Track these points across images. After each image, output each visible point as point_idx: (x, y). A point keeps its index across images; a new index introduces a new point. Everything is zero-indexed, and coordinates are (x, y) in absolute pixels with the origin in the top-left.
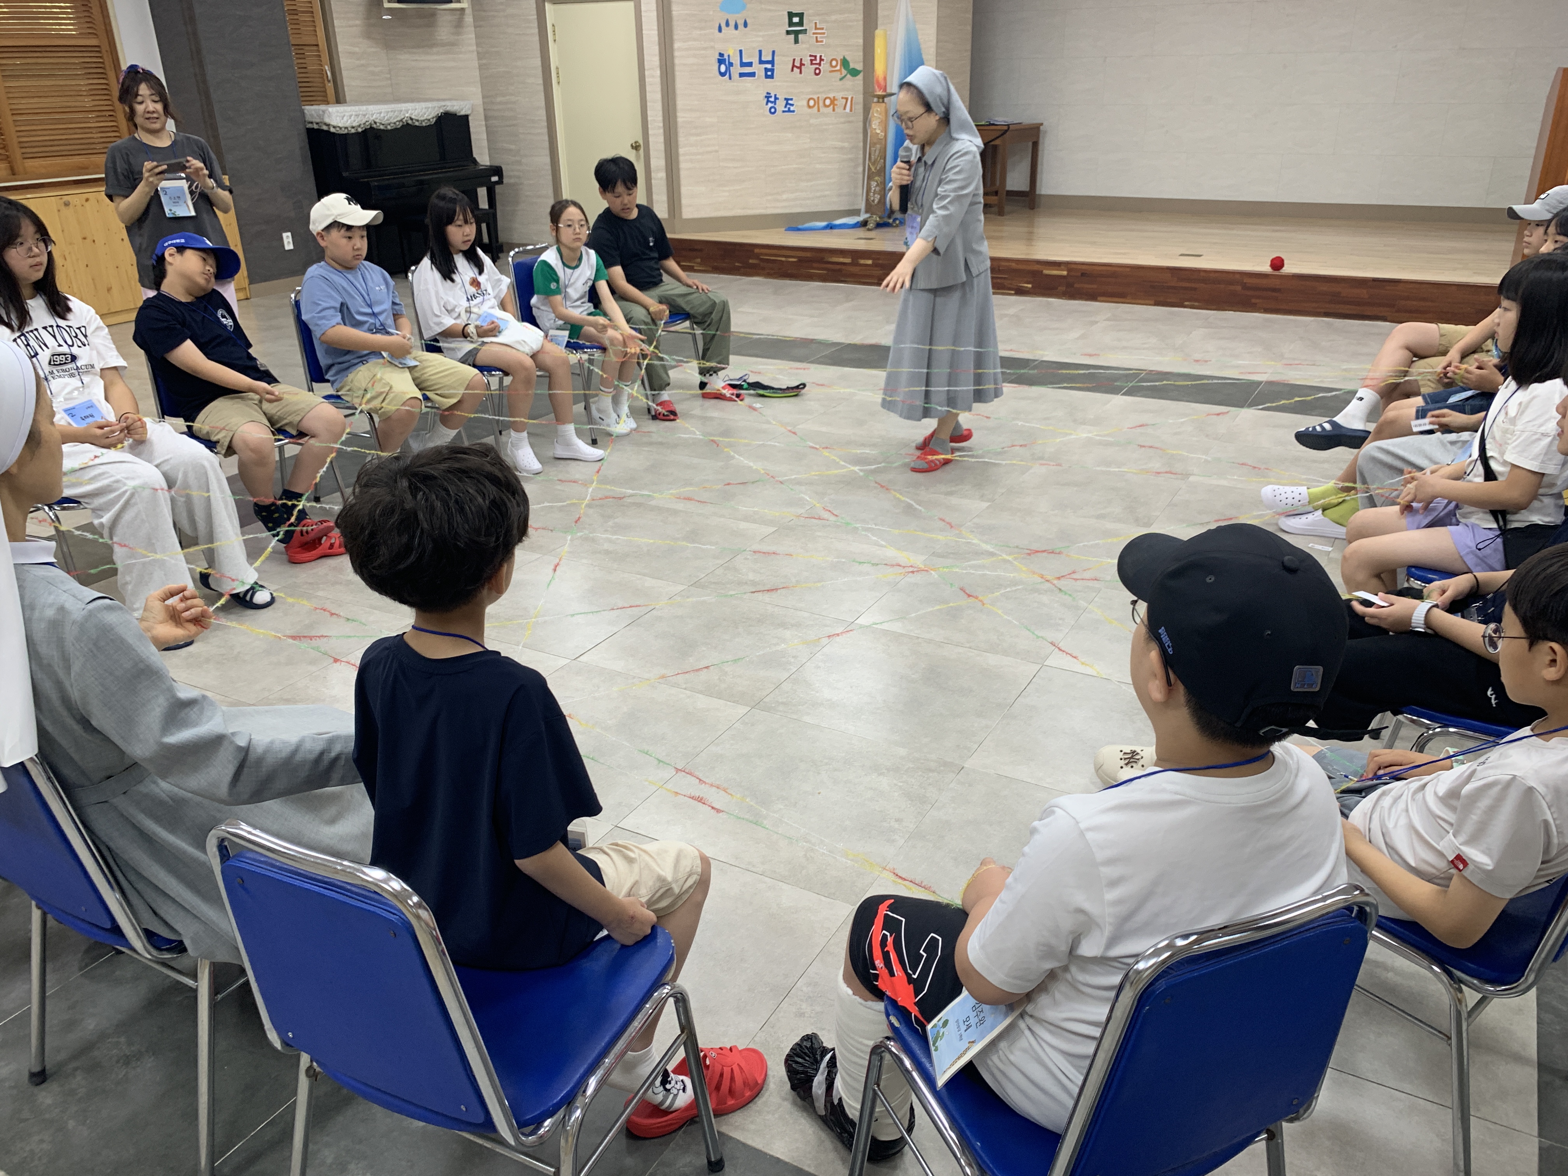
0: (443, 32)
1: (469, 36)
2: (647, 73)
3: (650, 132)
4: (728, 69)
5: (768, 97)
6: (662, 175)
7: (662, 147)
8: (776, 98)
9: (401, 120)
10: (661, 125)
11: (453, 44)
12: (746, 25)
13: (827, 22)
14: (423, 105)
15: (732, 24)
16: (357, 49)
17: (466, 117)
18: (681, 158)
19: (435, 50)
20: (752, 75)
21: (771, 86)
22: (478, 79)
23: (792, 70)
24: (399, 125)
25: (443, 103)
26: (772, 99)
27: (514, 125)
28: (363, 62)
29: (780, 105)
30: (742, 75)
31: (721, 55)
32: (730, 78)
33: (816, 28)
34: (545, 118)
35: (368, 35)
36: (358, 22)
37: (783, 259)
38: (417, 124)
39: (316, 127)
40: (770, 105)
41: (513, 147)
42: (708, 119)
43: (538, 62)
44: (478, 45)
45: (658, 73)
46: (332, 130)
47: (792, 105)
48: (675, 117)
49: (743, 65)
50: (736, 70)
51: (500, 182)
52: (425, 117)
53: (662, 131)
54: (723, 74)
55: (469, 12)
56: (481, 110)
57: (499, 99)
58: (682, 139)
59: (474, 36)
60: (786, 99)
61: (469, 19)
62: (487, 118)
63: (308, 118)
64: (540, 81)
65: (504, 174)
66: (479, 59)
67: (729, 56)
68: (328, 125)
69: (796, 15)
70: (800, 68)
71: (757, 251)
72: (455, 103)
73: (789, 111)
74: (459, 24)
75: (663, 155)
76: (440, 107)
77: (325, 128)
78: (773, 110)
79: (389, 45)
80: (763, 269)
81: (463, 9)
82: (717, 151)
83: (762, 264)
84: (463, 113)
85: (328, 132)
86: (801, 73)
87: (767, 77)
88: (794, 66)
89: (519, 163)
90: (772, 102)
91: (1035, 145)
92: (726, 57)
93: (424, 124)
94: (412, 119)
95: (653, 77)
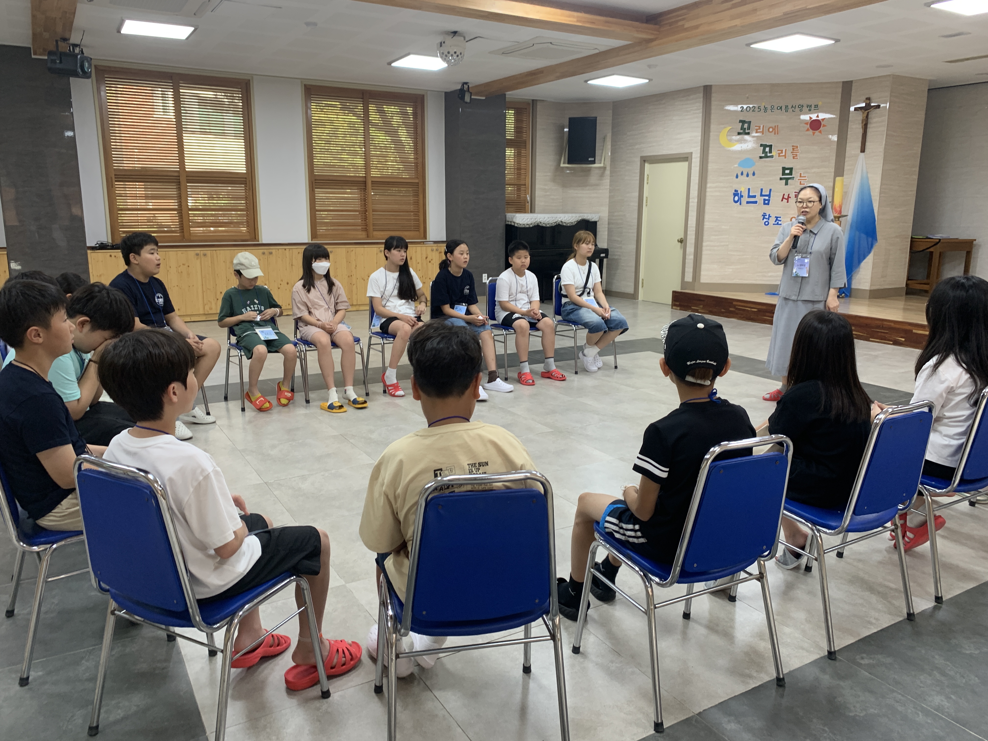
0: (593, 179)
1: (607, 181)
2: (690, 200)
3: (688, 233)
4: (739, 199)
5: (764, 215)
6: (692, 257)
7: (693, 241)
8: (769, 216)
9: (556, 222)
10: (694, 229)
11: (597, 185)
12: (754, 174)
13: (807, 173)
14: (570, 215)
15: (745, 174)
16: (546, 187)
17: (595, 223)
18: (704, 248)
19: (587, 188)
20: (756, 202)
21: (767, 209)
22: (608, 203)
23: (782, 200)
24: (554, 225)
25: (582, 215)
26: (767, 217)
27: (621, 228)
28: (548, 193)
29: (772, 221)
30: (748, 203)
31: (736, 191)
32: (740, 204)
33: (801, 176)
34: (636, 224)
35: (554, 180)
36: (549, 174)
37: (749, 309)
38: (564, 224)
39: (510, 223)
40: (765, 220)
41: (619, 239)
42: (723, 227)
43: (637, 194)
44: (610, 185)
45: (696, 200)
46: (516, 225)
47: (780, 221)
48: (703, 225)
49: (749, 196)
50: (745, 199)
51: (607, 257)
52: (570, 221)
53: (694, 232)
54: (736, 202)
55: (608, 168)
56: (607, 219)
57: (616, 214)
58: (705, 237)
59: (609, 181)
60: (777, 218)
61: (608, 172)
62: (609, 224)
63: (507, 219)
64: (637, 204)
65: (609, 253)
66: (610, 193)
67: (741, 192)
68: (514, 223)
69: (788, 169)
70: (788, 199)
71: (734, 303)
72: (589, 215)
73: (778, 224)
74: (602, 175)
75: (693, 246)
76: (580, 217)
77: (513, 224)
78: (767, 223)
79: (564, 185)
80: (737, 314)
81: (604, 168)
82: (727, 245)
83: (737, 311)
84: (593, 220)
85: (514, 226)
86: (788, 202)
87: (765, 204)
88: (783, 198)
89: (621, 248)
90: (766, 219)
91: (969, 254)
92: (739, 192)
93: (568, 225)
94: (562, 222)
95: (693, 202)
